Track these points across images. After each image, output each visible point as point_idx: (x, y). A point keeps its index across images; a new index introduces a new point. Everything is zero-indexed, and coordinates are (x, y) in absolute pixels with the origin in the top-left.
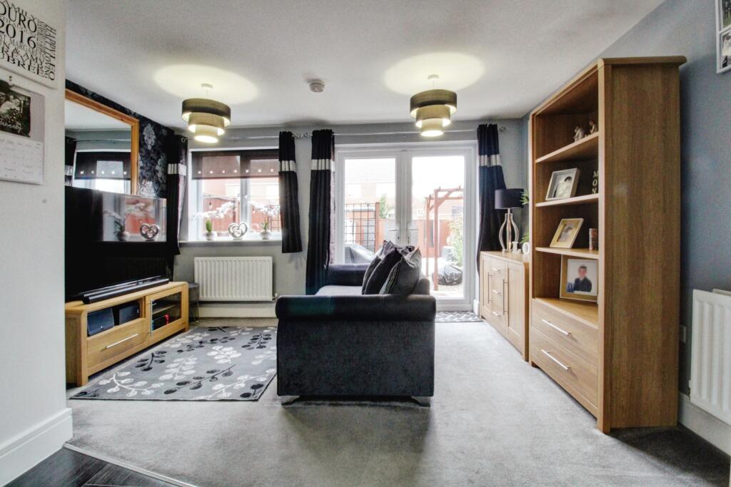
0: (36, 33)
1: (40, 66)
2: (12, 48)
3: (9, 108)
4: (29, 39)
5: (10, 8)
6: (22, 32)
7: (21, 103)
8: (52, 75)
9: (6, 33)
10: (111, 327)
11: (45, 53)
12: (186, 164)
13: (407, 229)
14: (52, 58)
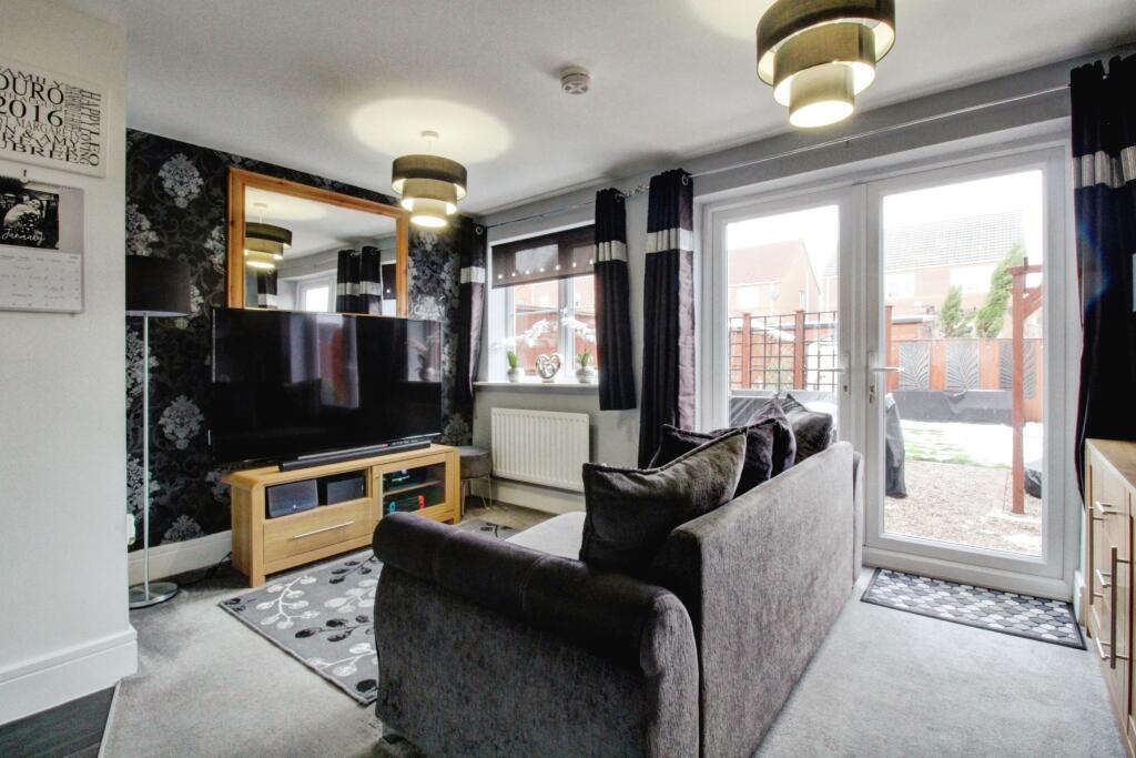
0: (63, 104)
1: (71, 149)
2: (20, 131)
3: (22, 214)
4: (50, 115)
5: (15, 79)
6: (37, 107)
7: (42, 204)
8: (94, 160)
9: (9, 113)
10: (312, 508)
11: (80, 129)
12: (484, 265)
13: (867, 367)
14: (93, 136)
